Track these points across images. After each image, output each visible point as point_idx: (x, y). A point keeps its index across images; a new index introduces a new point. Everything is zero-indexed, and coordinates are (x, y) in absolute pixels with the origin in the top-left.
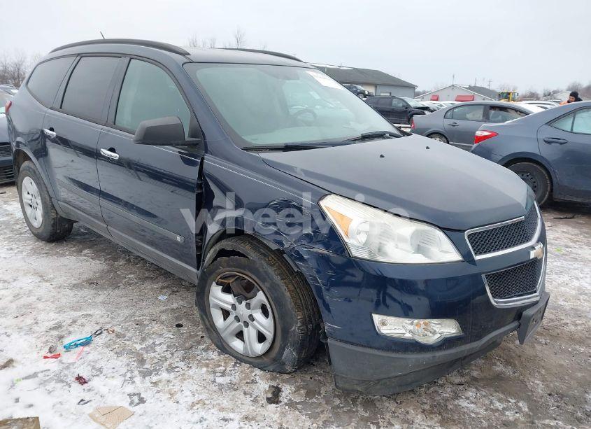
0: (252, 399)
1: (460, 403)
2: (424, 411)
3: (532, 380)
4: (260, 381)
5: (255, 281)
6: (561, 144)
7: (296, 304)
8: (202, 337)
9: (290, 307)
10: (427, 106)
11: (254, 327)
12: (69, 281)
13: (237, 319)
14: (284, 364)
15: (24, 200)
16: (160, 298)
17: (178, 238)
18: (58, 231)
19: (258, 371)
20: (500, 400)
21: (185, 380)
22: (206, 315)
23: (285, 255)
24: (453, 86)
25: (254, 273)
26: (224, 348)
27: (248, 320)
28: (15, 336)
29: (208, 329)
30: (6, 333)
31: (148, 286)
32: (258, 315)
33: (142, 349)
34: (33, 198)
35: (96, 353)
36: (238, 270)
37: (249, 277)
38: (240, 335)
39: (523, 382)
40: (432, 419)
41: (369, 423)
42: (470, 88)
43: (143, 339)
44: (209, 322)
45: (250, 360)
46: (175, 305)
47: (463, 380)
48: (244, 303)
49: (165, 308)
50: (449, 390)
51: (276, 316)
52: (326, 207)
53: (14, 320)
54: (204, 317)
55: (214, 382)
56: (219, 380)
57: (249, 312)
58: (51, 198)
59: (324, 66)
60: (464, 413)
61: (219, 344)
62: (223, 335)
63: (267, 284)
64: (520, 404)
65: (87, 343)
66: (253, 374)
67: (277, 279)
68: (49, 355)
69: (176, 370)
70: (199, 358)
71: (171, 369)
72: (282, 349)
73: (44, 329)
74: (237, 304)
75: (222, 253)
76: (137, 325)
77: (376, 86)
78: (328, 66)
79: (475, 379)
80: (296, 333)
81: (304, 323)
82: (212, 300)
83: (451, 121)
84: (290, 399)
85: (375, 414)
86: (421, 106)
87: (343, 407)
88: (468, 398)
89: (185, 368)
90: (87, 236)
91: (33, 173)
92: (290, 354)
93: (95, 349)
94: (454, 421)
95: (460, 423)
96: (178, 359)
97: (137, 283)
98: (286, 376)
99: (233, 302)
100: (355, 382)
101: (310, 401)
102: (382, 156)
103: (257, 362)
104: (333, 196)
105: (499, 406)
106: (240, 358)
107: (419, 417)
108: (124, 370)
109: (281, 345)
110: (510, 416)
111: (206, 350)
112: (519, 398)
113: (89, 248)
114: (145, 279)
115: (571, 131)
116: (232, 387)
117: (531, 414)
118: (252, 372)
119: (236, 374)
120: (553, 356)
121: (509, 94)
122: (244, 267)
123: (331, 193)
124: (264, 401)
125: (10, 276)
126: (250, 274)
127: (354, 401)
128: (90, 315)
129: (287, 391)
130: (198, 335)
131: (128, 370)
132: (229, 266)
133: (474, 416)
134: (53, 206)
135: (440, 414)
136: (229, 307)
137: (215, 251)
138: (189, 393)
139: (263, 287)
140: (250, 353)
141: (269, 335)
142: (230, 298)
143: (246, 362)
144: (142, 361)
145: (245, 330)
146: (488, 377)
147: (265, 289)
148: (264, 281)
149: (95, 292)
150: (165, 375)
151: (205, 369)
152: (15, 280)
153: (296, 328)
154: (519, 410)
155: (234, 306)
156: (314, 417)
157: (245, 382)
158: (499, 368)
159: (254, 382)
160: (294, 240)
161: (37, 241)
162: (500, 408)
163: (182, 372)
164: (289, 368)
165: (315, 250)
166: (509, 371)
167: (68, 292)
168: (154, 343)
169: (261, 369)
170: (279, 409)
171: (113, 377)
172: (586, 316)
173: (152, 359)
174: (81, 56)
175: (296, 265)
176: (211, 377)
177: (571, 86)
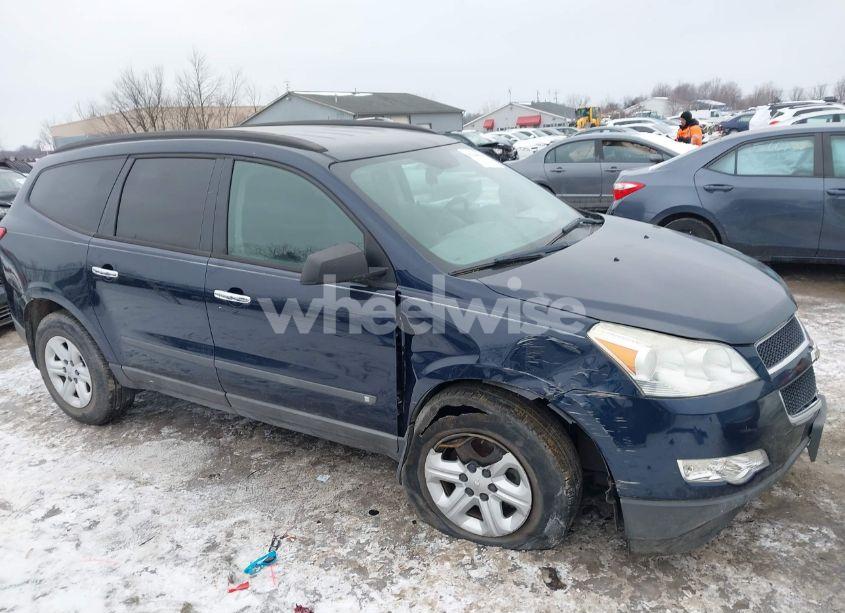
0: (529, 589)
1: (763, 544)
2: (729, 561)
3: (821, 499)
4: (524, 566)
5: (499, 442)
6: (725, 191)
7: (561, 462)
8: (414, 522)
9: (553, 467)
10: (494, 141)
11: (497, 498)
12: (177, 479)
13: (469, 492)
14: (546, 537)
15: (50, 371)
16: (319, 478)
17: (367, 399)
18: (117, 408)
19: (513, 554)
20: (801, 531)
21: (433, 582)
22: (420, 494)
23: (551, 406)
24: (511, 104)
25: (498, 432)
26: (453, 532)
27: (487, 491)
28: (162, 570)
29: (421, 511)
30: (147, 569)
31: (290, 465)
32: (503, 483)
33: (348, 553)
34: (69, 365)
35: (294, 572)
36: (473, 430)
37: (488, 437)
38: (475, 512)
39: (813, 504)
40: (744, 569)
41: (680, 589)
42: (534, 105)
43: (342, 540)
44: (424, 500)
45: (499, 541)
46: (347, 486)
47: (749, 515)
48: (479, 470)
49: (338, 492)
50: (742, 530)
51: (535, 481)
52: (599, 340)
53: (143, 548)
54: (417, 496)
55: (469, 578)
56: (474, 574)
57: (488, 481)
58: (106, 363)
59: (333, 94)
60: (774, 555)
61: (444, 527)
62: (449, 516)
63: (520, 444)
64: (824, 531)
65: (270, 561)
66: (510, 558)
67: (532, 434)
68: (232, 586)
69: (412, 572)
70: (428, 550)
71: (406, 573)
72: (544, 521)
73: (195, 553)
74: (468, 473)
75: (445, 411)
76: (319, 522)
77: (409, 116)
78: (339, 94)
79: (760, 511)
80: (563, 498)
81: (572, 484)
82: (429, 472)
83: (555, 166)
84: (574, 580)
85: (680, 576)
86: (487, 142)
87: (638, 576)
88: (767, 536)
89: (421, 566)
90: (149, 407)
91: (69, 330)
92: (555, 524)
93: (288, 565)
94: (767, 566)
95: (775, 567)
96: (405, 558)
97: (274, 465)
98: (550, 553)
99: (462, 471)
100: (656, 543)
101: (599, 577)
102: (616, 260)
103: (509, 541)
104: (602, 324)
105: (805, 538)
106: (482, 542)
107: (729, 569)
108: (347, 587)
109: (543, 515)
110: (821, 546)
111: (431, 538)
112: (820, 525)
113: (168, 423)
114: (280, 456)
115: (735, 174)
116: (495, 579)
117: (842, 540)
118: (507, 555)
119: (490, 562)
120: (826, 465)
121: (587, 110)
122: (482, 425)
123: (599, 320)
124: (546, 589)
125: (86, 486)
126: (490, 433)
127: (646, 564)
128: (246, 522)
129: (563, 570)
130: (406, 521)
131: (353, 586)
132: (456, 427)
133: (785, 555)
134: (111, 374)
135: (748, 561)
136: (455, 479)
137: (432, 409)
138: (452, 599)
139: (511, 447)
140: (495, 532)
141: (524, 506)
142: (456, 467)
143: (492, 545)
144: (362, 571)
145: (483, 505)
146: (774, 506)
147: (515, 450)
148: (513, 439)
149: (226, 488)
150: (403, 583)
151: (447, 564)
152: (97, 492)
153: (565, 492)
154: (827, 538)
155: (463, 477)
156: (616, 594)
157: (506, 570)
158: (779, 492)
159: (516, 568)
160: (560, 385)
161: (81, 428)
162: (807, 539)
163: (422, 574)
164: (553, 541)
165: (595, 394)
166: (790, 494)
167: (187, 494)
168: (358, 543)
169: (515, 549)
170: (569, 594)
171: (340, 598)
172: (834, 410)
173: (373, 563)
174: (135, 157)
175: (568, 415)
176: (461, 572)
177: (656, 90)
